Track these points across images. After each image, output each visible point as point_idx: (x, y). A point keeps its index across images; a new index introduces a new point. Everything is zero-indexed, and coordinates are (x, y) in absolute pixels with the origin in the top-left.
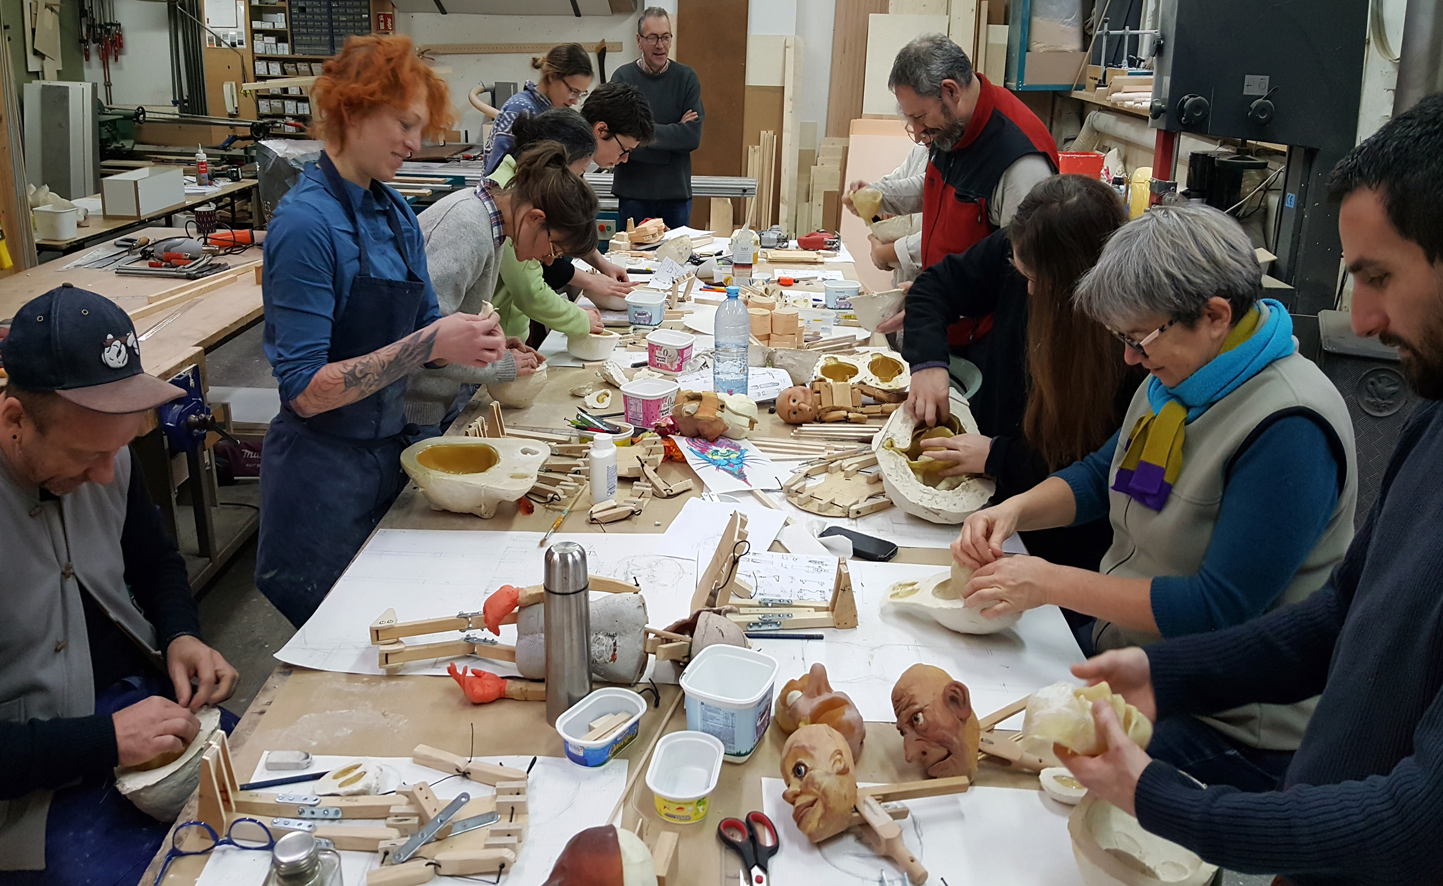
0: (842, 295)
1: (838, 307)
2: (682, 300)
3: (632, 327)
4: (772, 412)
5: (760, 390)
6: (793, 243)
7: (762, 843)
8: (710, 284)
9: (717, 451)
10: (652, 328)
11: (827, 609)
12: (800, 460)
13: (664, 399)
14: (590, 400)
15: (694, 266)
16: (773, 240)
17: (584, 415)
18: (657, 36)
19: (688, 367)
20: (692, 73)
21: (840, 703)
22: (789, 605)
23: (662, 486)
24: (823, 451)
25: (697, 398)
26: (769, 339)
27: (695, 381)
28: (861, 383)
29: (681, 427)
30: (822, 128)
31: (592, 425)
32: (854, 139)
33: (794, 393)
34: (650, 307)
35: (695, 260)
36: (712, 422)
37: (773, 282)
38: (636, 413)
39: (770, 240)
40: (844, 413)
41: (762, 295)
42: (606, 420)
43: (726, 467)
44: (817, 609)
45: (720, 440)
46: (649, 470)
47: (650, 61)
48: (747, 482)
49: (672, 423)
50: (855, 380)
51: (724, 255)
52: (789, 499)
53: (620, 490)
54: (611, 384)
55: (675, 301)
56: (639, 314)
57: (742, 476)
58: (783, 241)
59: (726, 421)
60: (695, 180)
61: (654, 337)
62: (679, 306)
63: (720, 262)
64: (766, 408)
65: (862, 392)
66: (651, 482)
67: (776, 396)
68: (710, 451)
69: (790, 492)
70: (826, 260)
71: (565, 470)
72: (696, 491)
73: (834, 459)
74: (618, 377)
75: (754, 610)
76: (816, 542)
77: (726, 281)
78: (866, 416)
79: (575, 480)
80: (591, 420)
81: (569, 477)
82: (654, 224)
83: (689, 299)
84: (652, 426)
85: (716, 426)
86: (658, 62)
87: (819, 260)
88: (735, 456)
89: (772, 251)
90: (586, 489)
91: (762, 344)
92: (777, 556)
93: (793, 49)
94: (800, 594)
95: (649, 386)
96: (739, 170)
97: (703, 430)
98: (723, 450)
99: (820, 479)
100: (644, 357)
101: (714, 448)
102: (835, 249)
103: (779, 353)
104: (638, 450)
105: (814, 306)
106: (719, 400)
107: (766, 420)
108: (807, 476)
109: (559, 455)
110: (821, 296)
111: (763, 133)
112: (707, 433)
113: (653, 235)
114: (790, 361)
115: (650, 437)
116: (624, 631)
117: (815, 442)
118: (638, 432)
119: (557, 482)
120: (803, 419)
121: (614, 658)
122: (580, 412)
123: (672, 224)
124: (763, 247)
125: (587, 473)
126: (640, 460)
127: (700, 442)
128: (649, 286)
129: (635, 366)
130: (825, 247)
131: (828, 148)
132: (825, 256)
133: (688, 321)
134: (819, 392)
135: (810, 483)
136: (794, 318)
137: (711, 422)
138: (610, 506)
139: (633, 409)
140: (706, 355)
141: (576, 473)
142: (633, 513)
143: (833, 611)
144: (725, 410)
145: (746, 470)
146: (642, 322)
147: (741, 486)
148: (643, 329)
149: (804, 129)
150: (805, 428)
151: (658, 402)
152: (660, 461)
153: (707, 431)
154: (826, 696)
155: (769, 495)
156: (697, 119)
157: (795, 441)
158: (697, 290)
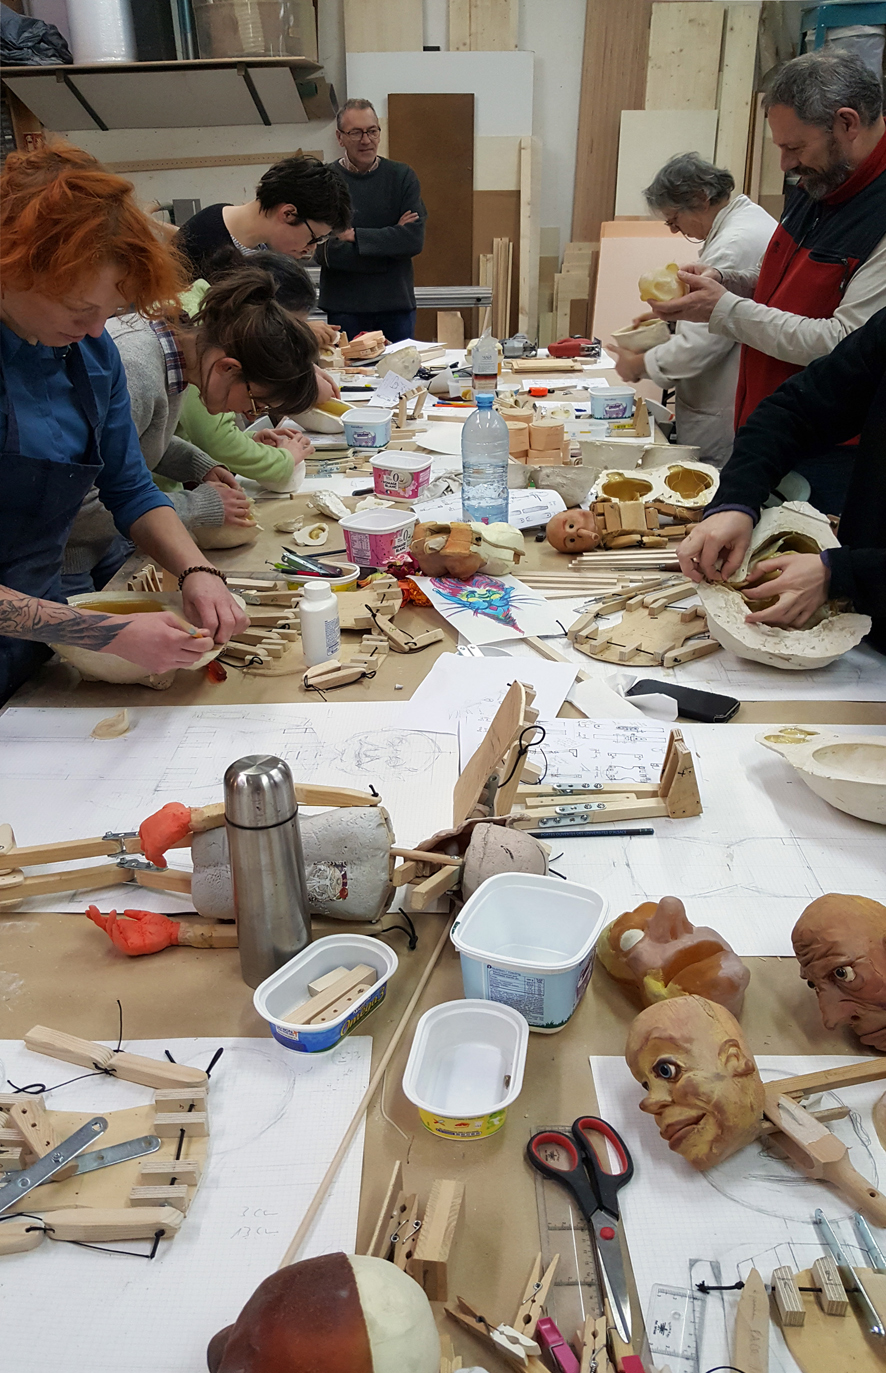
0: (613, 403)
1: (608, 416)
2: (411, 418)
3: (351, 451)
4: (539, 540)
5: (523, 516)
6: (543, 352)
7: (605, 1170)
8: (445, 398)
9: (473, 592)
10: (377, 449)
11: (654, 794)
12: (585, 596)
13: (398, 532)
14: (302, 536)
15: (424, 381)
16: (519, 349)
17: (292, 557)
18: (360, 131)
19: (426, 492)
20: (408, 170)
21: (712, 949)
22: (598, 791)
23: (401, 638)
24: (615, 584)
25: (444, 530)
26: (527, 456)
27: (435, 510)
28: (657, 500)
29: (423, 565)
30: (566, 233)
31: (303, 568)
32: (605, 243)
33: (571, 517)
34: (373, 426)
35: (425, 374)
36: (467, 557)
37: (523, 393)
38: (362, 550)
39: (514, 349)
40: (637, 537)
41: (512, 407)
42: (322, 560)
43: (487, 611)
44: (640, 795)
45: (477, 578)
46: (382, 620)
47: (355, 159)
48: (517, 628)
49: (410, 560)
50: (649, 497)
51: (460, 367)
52: (577, 646)
53: (344, 645)
54: (327, 517)
55: (402, 420)
56: (359, 435)
57: (509, 621)
58: (529, 350)
59: (483, 555)
60: (418, 291)
61: (379, 460)
62: (409, 425)
63: (456, 375)
64: (532, 535)
65: (660, 512)
66: (386, 635)
67: (547, 521)
68: (465, 593)
69: (576, 639)
70: (585, 367)
71: (268, 624)
72: (448, 641)
73: (634, 594)
74: (336, 507)
75: (546, 800)
76: (625, 703)
77: (465, 394)
78: (666, 539)
79: (284, 637)
80: (302, 562)
81: (274, 634)
82: (371, 338)
83: (421, 416)
84: (384, 565)
85: (470, 563)
86: (364, 159)
87: (576, 368)
88: (497, 596)
89: (519, 361)
90: (297, 647)
91: (519, 462)
92: (572, 723)
93: (529, 150)
94: (610, 773)
95: (376, 517)
96: (469, 277)
97: (453, 569)
98: (481, 591)
99: (615, 620)
100: (369, 483)
101: (469, 588)
102: (594, 356)
103: (545, 471)
104: (366, 596)
105: (577, 417)
106: (473, 532)
107: (533, 551)
108: (597, 616)
109: (260, 605)
110: (587, 406)
111: (496, 241)
112: (459, 572)
113: (372, 349)
114: (559, 480)
115: (381, 578)
116: (358, 858)
117: (604, 574)
118: (365, 573)
119: (256, 641)
120: (584, 547)
121: (343, 894)
122: (286, 554)
123: (393, 336)
124: (506, 357)
125: (298, 627)
126: (370, 609)
127: (449, 583)
128: (369, 404)
129: (357, 493)
130: (582, 353)
131: (575, 256)
132: (583, 363)
133: (421, 440)
134: (603, 514)
135: (603, 625)
136: (558, 431)
137: (462, 559)
138: (331, 667)
139: (357, 545)
140: (449, 478)
141: (283, 627)
142: (364, 675)
143: (665, 795)
144: (482, 542)
145: (514, 613)
146: (364, 444)
147: (509, 633)
148: (365, 452)
149: (545, 236)
150: (587, 557)
151: (390, 537)
152: (397, 608)
153: (458, 569)
154: (685, 942)
155: (549, 642)
156: (417, 221)
157: (577, 574)
158: (430, 406)
